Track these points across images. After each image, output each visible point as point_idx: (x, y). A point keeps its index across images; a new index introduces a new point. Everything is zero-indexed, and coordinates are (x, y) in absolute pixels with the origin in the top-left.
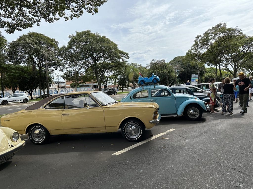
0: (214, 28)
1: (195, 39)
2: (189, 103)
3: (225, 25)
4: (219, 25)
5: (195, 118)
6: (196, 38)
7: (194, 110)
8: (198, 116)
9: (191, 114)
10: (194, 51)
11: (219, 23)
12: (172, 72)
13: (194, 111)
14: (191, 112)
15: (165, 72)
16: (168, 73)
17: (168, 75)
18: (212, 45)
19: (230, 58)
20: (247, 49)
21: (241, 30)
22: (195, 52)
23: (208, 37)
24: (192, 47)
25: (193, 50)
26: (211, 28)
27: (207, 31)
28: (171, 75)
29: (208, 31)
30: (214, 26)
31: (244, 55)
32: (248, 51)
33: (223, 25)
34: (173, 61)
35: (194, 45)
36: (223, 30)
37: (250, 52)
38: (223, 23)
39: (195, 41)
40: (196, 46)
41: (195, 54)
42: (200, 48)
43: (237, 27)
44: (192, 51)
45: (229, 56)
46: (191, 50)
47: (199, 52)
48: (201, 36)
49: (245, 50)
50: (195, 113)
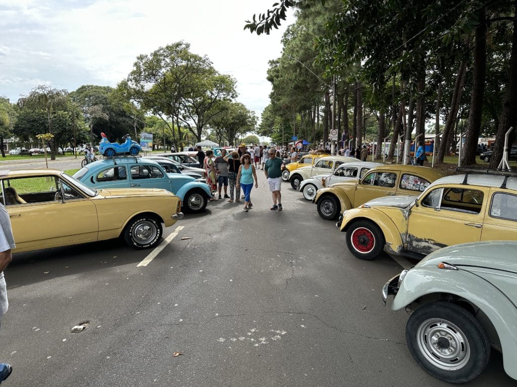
0: (169, 47)
1: (136, 60)
2: (192, 188)
3: (187, 47)
4: (178, 45)
5: (197, 209)
6: (138, 58)
7: (196, 197)
8: (201, 206)
9: (192, 203)
10: (133, 84)
11: (177, 41)
12: (78, 119)
13: (197, 199)
14: (192, 200)
15: (63, 118)
16: (70, 119)
17: (69, 125)
18: (165, 78)
19: (190, 106)
20: (216, 95)
21: (212, 63)
22: (134, 86)
23: (159, 61)
24: (129, 76)
25: (131, 80)
26: (164, 46)
27: (157, 50)
28: (76, 126)
29: (159, 51)
30: (170, 44)
31: (211, 103)
32: (217, 98)
33: (183, 46)
34: (76, 92)
35: (133, 73)
36: (186, 56)
37: (220, 101)
38: (184, 42)
39: (136, 64)
40: (137, 75)
41: (134, 89)
42: (144, 81)
43: (207, 57)
44: (130, 83)
45: (189, 101)
46: (128, 81)
47: (142, 87)
48: (146, 56)
49: (213, 96)
50: (198, 202)
